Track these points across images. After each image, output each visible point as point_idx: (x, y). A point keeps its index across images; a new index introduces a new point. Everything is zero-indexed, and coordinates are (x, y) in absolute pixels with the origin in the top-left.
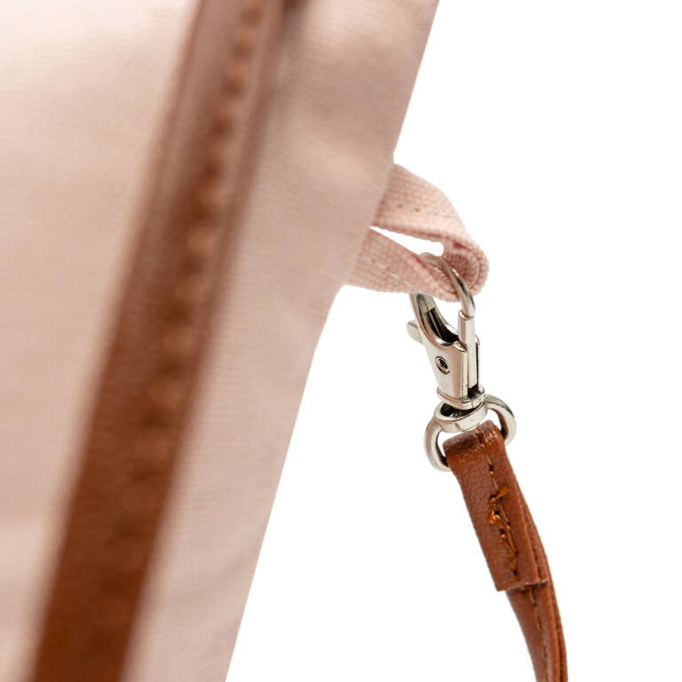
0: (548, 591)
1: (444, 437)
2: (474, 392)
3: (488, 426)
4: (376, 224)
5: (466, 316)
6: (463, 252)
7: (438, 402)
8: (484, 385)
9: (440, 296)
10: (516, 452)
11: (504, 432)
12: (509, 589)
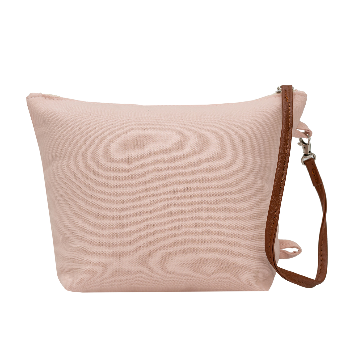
0: (322, 185)
1: (305, 159)
2: (310, 152)
3: (312, 158)
4: (297, 128)
5: (309, 140)
6: (309, 131)
7: (303, 154)
8: (311, 151)
9: (304, 137)
10: (316, 162)
11: (314, 159)
12: (315, 186)
